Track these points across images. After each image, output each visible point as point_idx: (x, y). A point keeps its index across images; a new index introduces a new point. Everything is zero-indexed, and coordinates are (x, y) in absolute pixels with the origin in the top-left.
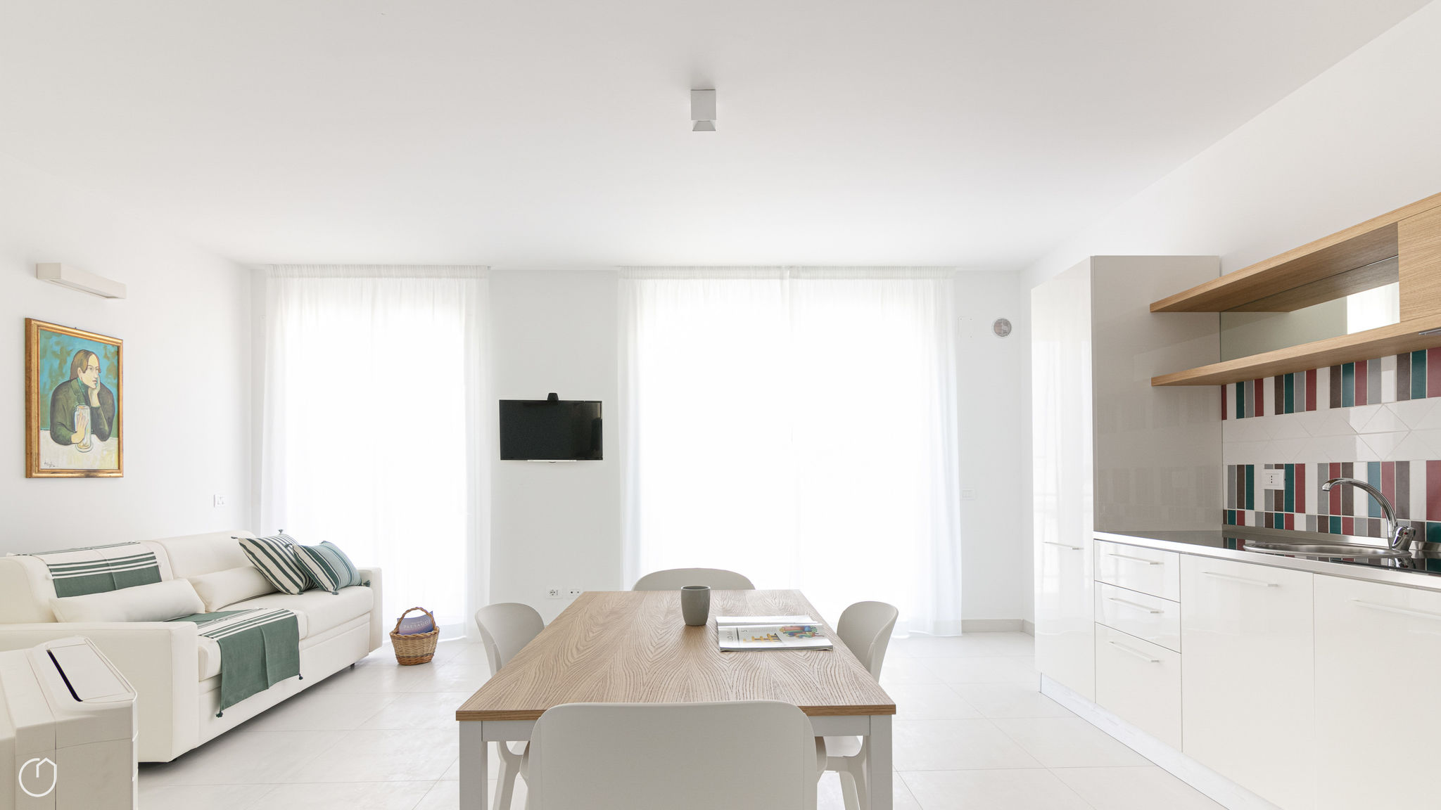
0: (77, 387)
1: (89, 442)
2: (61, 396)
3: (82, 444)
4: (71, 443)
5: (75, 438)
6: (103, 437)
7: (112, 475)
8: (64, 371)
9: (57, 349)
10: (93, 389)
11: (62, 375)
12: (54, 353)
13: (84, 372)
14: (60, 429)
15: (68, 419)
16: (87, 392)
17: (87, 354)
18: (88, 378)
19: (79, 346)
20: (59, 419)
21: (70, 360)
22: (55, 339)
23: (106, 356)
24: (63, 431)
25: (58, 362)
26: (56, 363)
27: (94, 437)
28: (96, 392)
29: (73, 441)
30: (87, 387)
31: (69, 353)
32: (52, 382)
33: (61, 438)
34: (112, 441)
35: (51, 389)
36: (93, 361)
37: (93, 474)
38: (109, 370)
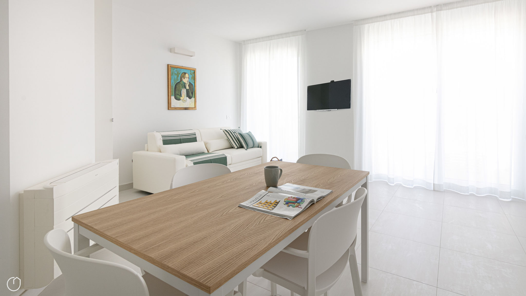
0: (182, 84)
2: (177, 86)
3: (184, 100)
4: (180, 100)
5: (181, 98)
6: (190, 98)
7: (193, 109)
8: (178, 79)
9: (176, 73)
11: (178, 80)
12: (175, 74)
13: (184, 79)
15: (179, 93)
16: (185, 85)
17: (185, 73)
18: (186, 80)
19: (183, 71)
20: (177, 93)
21: (180, 75)
22: (175, 70)
23: (191, 74)
24: (178, 96)
25: (176, 76)
26: (176, 77)
27: (187, 98)
28: (188, 85)
30: (185, 83)
31: (180, 74)
32: (175, 82)
33: (177, 98)
34: (193, 99)
36: (187, 75)
37: (187, 109)
38: (192, 78)
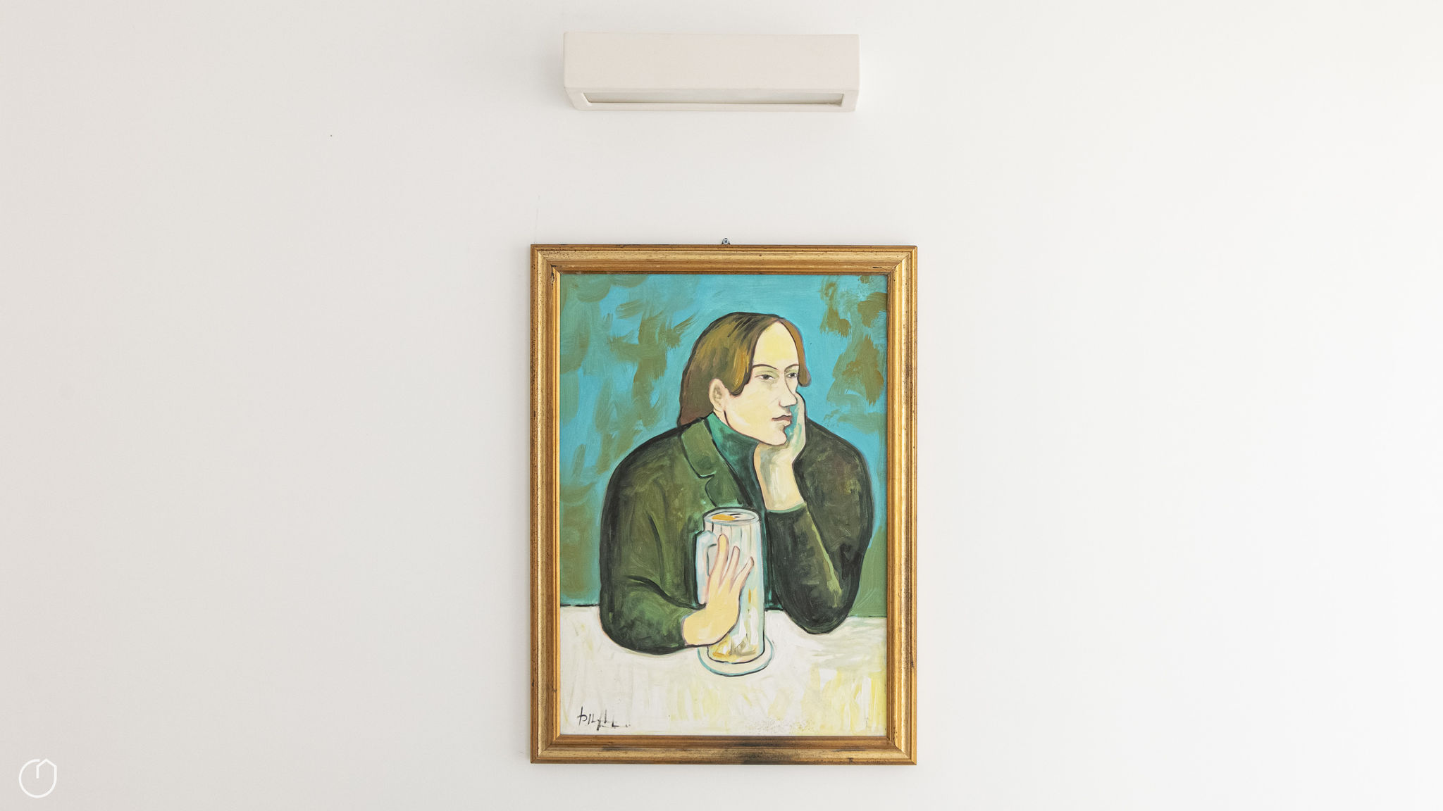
0: (711, 452)
1: (755, 642)
2: (642, 487)
3: (725, 649)
4: (682, 647)
6: (819, 618)
8: (654, 399)
9: (628, 328)
10: (775, 448)
11: (648, 414)
12: (618, 346)
13: (736, 393)
14: (638, 600)
15: (669, 565)
16: (747, 463)
17: (750, 324)
18: (756, 410)
19: (716, 301)
20: (635, 562)
21: (677, 359)
22: (619, 293)
23: (834, 321)
24: (651, 608)
25: (632, 370)
26: (624, 376)
27: (780, 622)
28: (787, 458)
29: (688, 638)
30: (746, 445)
31: (673, 339)
32: (608, 440)
33: (641, 630)
34: (861, 630)
35: (605, 467)
36: (774, 345)
37: (770, 751)
38: (848, 371)
